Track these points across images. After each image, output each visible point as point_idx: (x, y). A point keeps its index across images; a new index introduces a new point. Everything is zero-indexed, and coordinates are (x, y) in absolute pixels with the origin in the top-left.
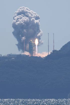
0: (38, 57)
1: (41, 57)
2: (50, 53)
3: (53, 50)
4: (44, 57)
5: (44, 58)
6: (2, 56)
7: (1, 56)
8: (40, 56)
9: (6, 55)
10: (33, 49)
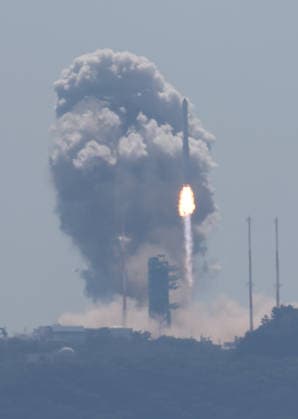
0: (198, 339)
1: (215, 342)
2: (257, 324)
3: (274, 304)
4: (227, 344)
5: (228, 348)
6: (10, 335)
7: (5, 333)
8: (206, 336)
9: (30, 331)
10: (172, 301)
